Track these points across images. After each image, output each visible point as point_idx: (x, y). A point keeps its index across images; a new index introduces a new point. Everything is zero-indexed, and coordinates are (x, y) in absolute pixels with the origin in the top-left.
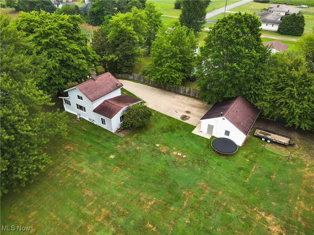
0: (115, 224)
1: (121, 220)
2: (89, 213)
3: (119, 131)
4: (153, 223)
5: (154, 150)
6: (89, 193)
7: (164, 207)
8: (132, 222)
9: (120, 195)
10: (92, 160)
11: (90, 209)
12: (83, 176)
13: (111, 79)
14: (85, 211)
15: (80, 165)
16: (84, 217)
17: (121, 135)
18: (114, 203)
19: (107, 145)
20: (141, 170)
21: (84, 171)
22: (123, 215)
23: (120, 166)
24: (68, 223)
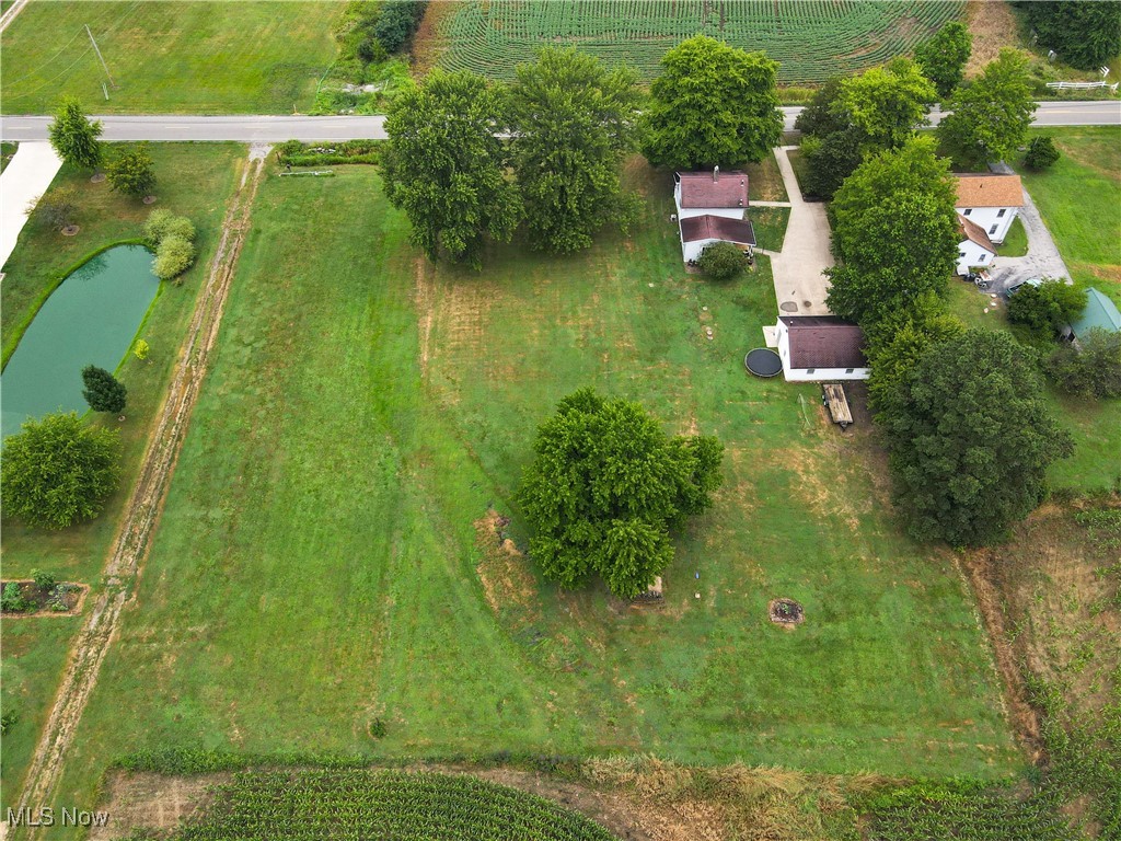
0: (586, 335)
1: (593, 336)
2: (580, 312)
3: (692, 263)
4: (609, 356)
5: (695, 310)
6: (596, 299)
7: (631, 355)
8: (597, 343)
9: (614, 319)
10: (631, 275)
11: (584, 311)
12: (608, 281)
13: (740, 189)
14: (579, 309)
15: (616, 270)
16: (574, 313)
17: (689, 270)
18: (602, 321)
19: (663, 270)
20: (657, 317)
21: (613, 279)
22: (599, 334)
23: (646, 298)
24: (561, 307)
